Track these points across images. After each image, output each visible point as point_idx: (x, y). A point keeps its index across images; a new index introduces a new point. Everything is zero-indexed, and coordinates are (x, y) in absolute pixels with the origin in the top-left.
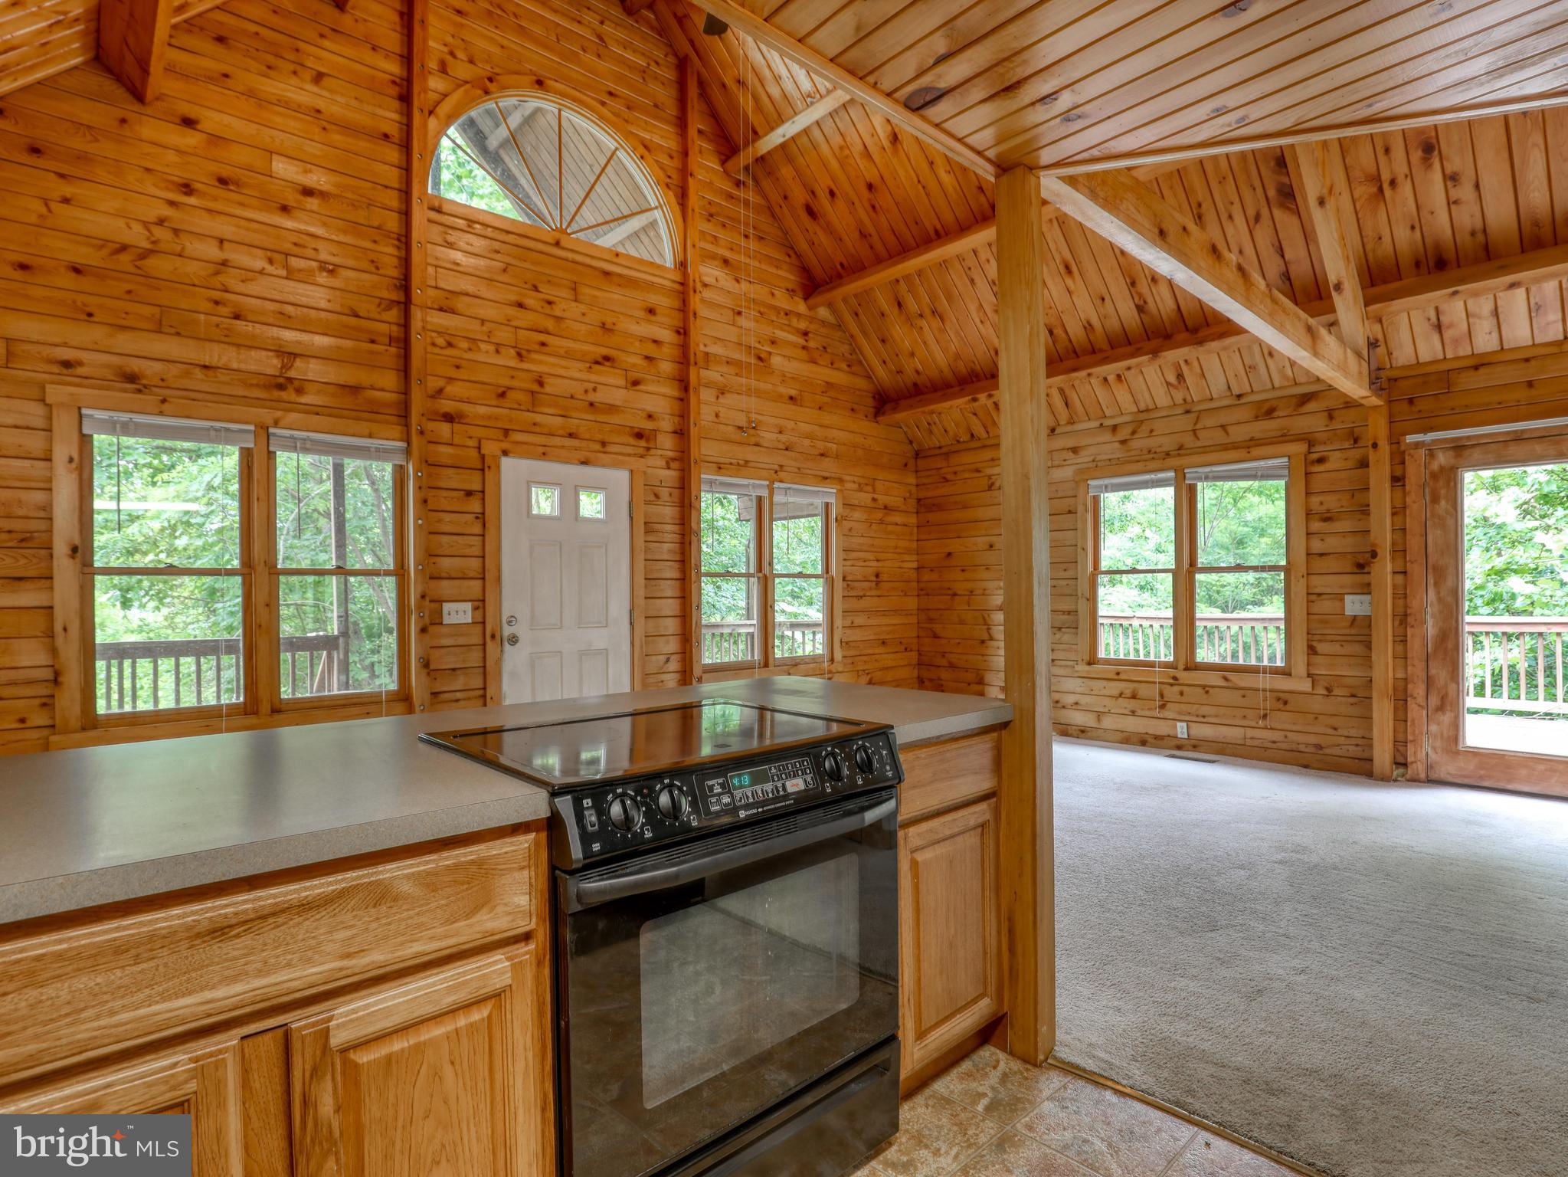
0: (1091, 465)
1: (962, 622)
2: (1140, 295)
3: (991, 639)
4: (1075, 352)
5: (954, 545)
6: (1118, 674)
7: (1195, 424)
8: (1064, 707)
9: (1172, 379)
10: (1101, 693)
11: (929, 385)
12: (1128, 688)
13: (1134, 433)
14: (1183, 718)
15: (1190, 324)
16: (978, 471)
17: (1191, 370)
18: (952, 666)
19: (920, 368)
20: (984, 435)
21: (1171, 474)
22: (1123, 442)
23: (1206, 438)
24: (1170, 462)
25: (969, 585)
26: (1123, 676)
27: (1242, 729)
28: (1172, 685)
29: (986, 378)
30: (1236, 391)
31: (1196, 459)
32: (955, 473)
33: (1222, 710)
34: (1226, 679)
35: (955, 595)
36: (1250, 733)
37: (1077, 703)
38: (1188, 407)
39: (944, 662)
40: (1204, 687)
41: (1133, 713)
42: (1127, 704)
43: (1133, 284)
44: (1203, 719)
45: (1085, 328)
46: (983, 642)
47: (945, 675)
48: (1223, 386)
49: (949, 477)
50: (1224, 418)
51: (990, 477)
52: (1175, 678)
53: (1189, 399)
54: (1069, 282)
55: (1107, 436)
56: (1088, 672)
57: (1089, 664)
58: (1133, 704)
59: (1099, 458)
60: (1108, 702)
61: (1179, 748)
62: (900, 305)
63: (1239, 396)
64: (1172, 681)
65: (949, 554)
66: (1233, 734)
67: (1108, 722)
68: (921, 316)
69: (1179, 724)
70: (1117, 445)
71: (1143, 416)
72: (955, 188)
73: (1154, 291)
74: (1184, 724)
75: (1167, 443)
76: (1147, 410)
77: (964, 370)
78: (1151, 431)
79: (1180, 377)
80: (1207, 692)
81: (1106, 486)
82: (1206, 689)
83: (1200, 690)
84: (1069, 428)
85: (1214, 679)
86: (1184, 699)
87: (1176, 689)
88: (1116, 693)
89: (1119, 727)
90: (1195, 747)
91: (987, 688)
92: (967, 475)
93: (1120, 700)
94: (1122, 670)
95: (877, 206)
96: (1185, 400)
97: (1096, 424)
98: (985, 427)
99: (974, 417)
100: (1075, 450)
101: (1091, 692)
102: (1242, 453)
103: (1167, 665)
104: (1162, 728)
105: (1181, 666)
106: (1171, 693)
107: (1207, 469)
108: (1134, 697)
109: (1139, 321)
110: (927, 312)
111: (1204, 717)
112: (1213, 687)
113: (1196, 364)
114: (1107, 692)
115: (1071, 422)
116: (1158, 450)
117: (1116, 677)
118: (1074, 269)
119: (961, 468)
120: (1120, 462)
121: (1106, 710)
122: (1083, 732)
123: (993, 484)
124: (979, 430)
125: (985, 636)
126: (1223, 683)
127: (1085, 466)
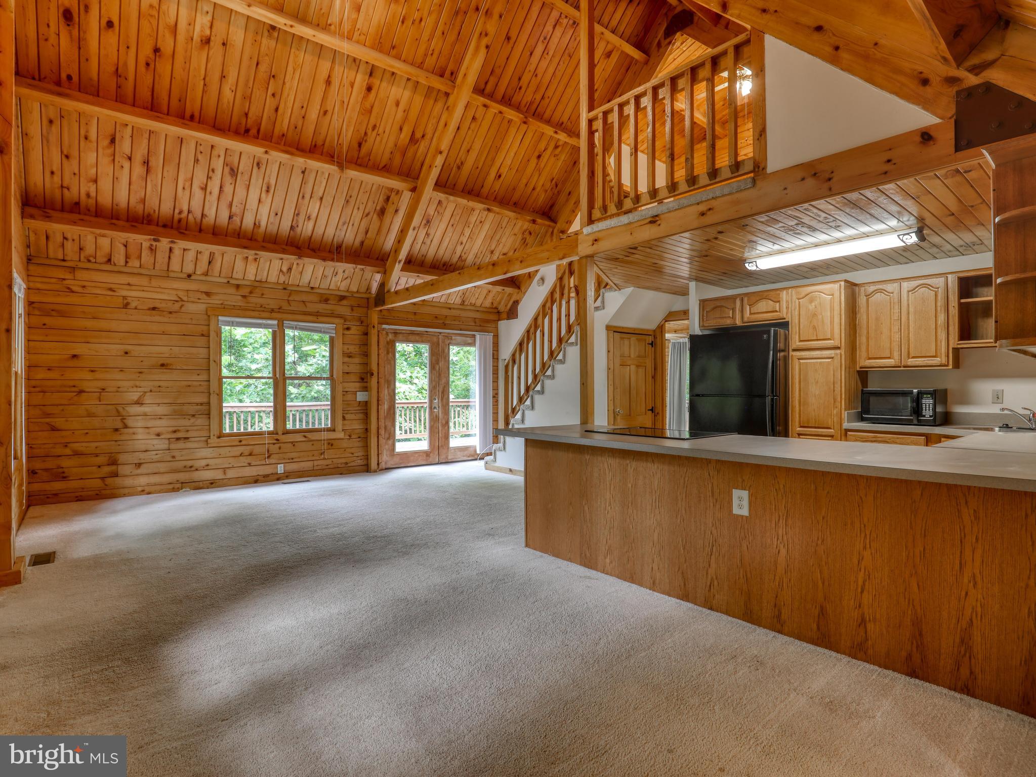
0: (220, 306)
1: (90, 415)
2: (297, 221)
3: (126, 427)
4: (239, 234)
5: (79, 349)
6: (240, 441)
7: (289, 297)
8: (197, 470)
9: (285, 269)
10: (227, 455)
11: (93, 209)
12: (246, 450)
13: (251, 293)
14: (280, 462)
15: (311, 246)
16: (111, 290)
17: (297, 268)
18: (77, 454)
19: (93, 194)
20: (122, 262)
21: (275, 322)
22: (244, 297)
23: (294, 307)
24: (274, 315)
25: (100, 384)
26: (243, 443)
27: (312, 462)
28: (274, 444)
29: (157, 225)
30: (312, 285)
31: (290, 316)
32: (84, 287)
33: (302, 454)
34: (305, 437)
35: (81, 392)
36: (316, 463)
37: (208, 465)
38: (285, 287)
39: (68, 451)
40: (292, 443)
41: (250, 465)
42: (244, 461)
43: (298, 214)
44: (292, 460)
45: (255, 224)
46: (116, 430)
47: (65, 463)
48: (307, 281)
49: (74, 288)
50: (304, 297)
51: (124, 297)
52: (277, 440)
53: (286, 282)
54: (264, 195)
55: (232, 290)
56: (218, 443)
57: (219, 437)
58: (249, 459)
59: (226, 303)
60: (231, 460)
61: (278, 479)
62: (113, 141)
63: (312, 288)
64: (275, 442)
65: (74, 356)
66: (307, 465)
67: (231, 474)
68: (130, 159)
69: (279, 466)
70: (240, 298)
71: (257, 284)
72: (229, 102)
73: (306, 223)
74: (282, 465)
75: (273, 304)
76: (260, 281)
77: (141, 212)
78: (263, 294)
79: (290, 269)
80: (294, 445)
81: (233, 322)
82: (293, 443)
83: (290, 445)
84: (203, 278)
85: (299, 437)
86: (281, 451)
87: (277, 446)
88: (239, 453)
89: (240, 475)
90: (287, 477)
91: (120, 467)
92: (98, 291)
93: (241, 458)
94: (242, 438)
95: (152, 66)
96: (284, 282)
97: (225, 281)
98: (127, 257)
99: (123, 248)
100: (208, 294)
101: (220, 456)
102: (314, 318)
103: (270, 433)
104: (267, 470)
105: (280, 432)
106: (273, 449)
107: (296, 323)
108: (250, 455)
109: (288, 234)
110: (138, 158)
111: (292, 459)
112: (297, 442)
113: (302, 266)
114: (232, 454)
115: (206, 274)
116: (266, 306)
117: (239, 444)
118: (272, 191)
119: (93, 284)
120: (240, 308)
121: (231, 466)
122: (212, 483)
123: (128, 304)
124: (119, 258)
125: (119, 425)
126: (304, 439)
127: (215, 306)
